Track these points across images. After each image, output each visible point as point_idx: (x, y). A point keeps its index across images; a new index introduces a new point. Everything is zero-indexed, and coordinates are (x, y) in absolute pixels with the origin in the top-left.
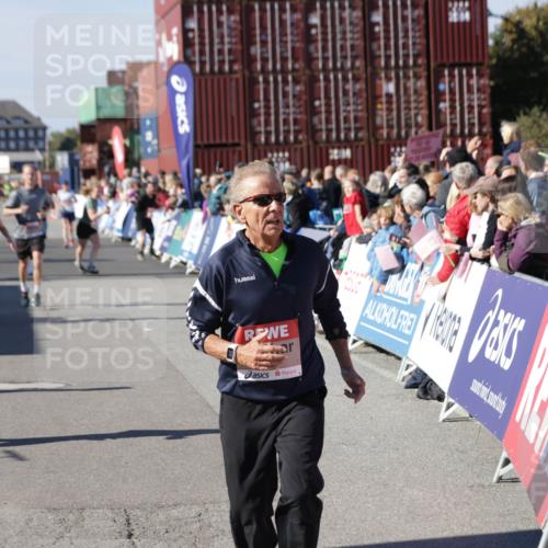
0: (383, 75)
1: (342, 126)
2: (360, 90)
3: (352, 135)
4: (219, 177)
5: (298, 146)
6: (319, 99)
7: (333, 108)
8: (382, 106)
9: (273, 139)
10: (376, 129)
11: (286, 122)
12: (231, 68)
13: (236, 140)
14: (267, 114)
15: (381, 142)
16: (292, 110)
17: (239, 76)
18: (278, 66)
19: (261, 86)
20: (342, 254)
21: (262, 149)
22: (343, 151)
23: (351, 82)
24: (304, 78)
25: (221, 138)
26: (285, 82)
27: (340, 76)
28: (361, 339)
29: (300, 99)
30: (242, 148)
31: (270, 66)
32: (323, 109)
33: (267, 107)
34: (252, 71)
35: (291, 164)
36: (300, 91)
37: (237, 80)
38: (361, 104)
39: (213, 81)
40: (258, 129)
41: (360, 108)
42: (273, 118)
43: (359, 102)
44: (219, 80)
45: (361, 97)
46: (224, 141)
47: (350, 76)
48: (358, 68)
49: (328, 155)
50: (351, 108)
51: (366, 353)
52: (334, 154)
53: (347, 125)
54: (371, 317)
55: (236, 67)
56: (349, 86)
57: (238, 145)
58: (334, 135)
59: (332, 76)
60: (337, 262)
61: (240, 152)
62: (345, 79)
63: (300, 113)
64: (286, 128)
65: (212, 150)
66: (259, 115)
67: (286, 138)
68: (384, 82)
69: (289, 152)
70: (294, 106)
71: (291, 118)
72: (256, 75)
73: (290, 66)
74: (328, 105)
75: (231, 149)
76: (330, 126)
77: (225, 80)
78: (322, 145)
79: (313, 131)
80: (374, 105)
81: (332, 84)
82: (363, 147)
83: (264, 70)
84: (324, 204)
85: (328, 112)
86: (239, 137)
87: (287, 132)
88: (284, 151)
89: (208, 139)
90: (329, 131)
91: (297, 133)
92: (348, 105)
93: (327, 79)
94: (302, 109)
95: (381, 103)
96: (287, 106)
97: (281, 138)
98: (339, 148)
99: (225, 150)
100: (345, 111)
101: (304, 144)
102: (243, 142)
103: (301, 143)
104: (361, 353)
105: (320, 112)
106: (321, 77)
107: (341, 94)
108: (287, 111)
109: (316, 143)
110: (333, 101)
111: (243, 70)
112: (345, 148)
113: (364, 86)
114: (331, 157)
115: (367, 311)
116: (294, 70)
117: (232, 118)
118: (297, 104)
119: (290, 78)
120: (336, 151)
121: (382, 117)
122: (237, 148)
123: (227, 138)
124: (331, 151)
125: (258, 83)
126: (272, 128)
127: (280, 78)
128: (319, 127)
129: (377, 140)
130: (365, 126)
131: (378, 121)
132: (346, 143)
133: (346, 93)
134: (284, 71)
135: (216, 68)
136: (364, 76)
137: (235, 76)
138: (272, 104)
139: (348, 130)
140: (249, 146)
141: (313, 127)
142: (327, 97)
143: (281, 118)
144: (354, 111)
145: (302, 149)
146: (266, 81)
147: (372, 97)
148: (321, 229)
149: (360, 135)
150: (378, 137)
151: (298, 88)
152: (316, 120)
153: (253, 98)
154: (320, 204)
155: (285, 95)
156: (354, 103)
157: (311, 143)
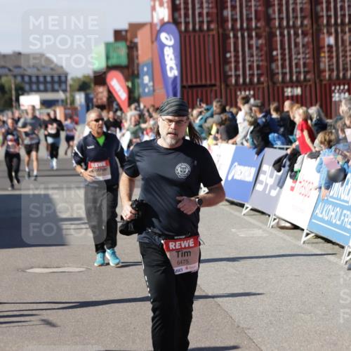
0: (325, 31)
1: (294, 70)
2: (308, 42)
3: (302, 77)
4: (200, 110)
5: (261, 86)
6: (277, 50)
7: (287, 57)
8: (324, 55)
9: (241, 81)
10: (319, 72)
11: (251, 68)
12: (208, 26)
13: (213, 82)
14: (237, 62)
15: (324, 82)
16: (255, 58)
17: (215, 32)
18: (245, 25)
19: (232, 41)
20: (296, 167)
21: (233, 88)
22: (295, 89)
23: (300, 37)
24: (264, 34)
25: (201, 80)
26: (250, 37)
27: (292, 32)
28: (312, 233)
29: (261, 50)
30: (217, 88)
31: (238, 25)
32: (279, 57)
33: (236, 56)
34: (225, 29)
35: (255, 99)
36: (262, 44)
37: (213, 36)
38: (309, 53)
39: (195, 37)
40: (230, 73)
41: (307, 56)
42: (241, 65)
43: (307, 51)
44: (199, 37)
45: (308, 48)
46: (204, 82)
47: (300, 32)
48: (306, 26)
49: (283, 92)
50: (301, 56)
51: (317, 243)
52: (288, 92)
53: (298, 70)
54: (320, 216)
55: (212, 26)
56: (299, 40)
57: (215, 85)
58: (288, 77)
59: (286, 32)
60: (293, 173)
61: (216, 91)
62: (296, 35)
63: (262, 61)
64: (251, 72)
65: (195, 90)
66: (231, 62)
67: (251, 80)
68: (326, 36)
69: (254, 90)
70: (257, 55)
71: (255, 64)
72: (227, 32)
73: (254, 25)
74: (283, 54)
75: (209, 89)
76: (284, 71)
77: (204, 37)
78: (278, 85)
79: (271, 74)
80: (319, 54)
81: (286, 38)
82: (310, 86)
83: (234, 29)
84: (282, 130)
85: (283, 60)
86: (215, 80)
87: (252, 75)
88: (249, 90)
89: (192, 81)
90: (284, 74)
91: (259, 76)
92: (299, 54)
93: (282, 35)
94: (263, 58)
95: (324, 52)
96: (252, 56)
97: (248, 80)
98: (292, 87)
99: (204, 89)
100: (296, 59)
101: (265, 85)
102: (218, 83)
103: (263, 83)
104: (313, 243)
105: (277, 60)
106: (278, 33)
107: (293, 46)
108: (252, 59)
109: (274, 83)
110: (287, 51)
111: (218, 28)
112: (297, 87)
113: (310, 39)
114: (286, 94)
115: (317, 211)
116: (257, 28)
117: (210, 65)
118: (259, 54)
119: (254, 34)
120: (289, 90)
121: (324, 63)
122: (214, 88)
123: (206, 80)
124: (285, 90)
125: (230, 38)
126: (241, 72)
127: (246, 34)
128: (276, 71)
129: (321, 81)
130: (312, 70)
131: (322, 66)
132: (297, 83)
133: (296, 45)
134: (249, 29)
135: (197, 27)
136: (311, 31)
137: (211, 33)
138: (240, 54)
139: (299, 73)
140: (223, 86)
141: (272, 71)
142: (283, 48)
143: (247, 64)
144: (303, 58)
145: (263, 88)
146: (236, 37)
147: (317, 48)
148: (280, 148)
149: (308, 77)
150: (322, 78)
151: (260, 42)
152: (274, 66)
153: (225, 49)
154: (279, 130)
155: (250, 47)
156: (303, 53)
157: (270, 84)
